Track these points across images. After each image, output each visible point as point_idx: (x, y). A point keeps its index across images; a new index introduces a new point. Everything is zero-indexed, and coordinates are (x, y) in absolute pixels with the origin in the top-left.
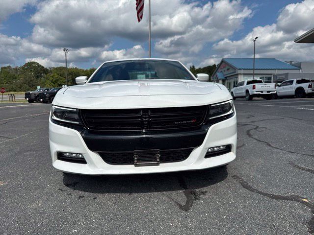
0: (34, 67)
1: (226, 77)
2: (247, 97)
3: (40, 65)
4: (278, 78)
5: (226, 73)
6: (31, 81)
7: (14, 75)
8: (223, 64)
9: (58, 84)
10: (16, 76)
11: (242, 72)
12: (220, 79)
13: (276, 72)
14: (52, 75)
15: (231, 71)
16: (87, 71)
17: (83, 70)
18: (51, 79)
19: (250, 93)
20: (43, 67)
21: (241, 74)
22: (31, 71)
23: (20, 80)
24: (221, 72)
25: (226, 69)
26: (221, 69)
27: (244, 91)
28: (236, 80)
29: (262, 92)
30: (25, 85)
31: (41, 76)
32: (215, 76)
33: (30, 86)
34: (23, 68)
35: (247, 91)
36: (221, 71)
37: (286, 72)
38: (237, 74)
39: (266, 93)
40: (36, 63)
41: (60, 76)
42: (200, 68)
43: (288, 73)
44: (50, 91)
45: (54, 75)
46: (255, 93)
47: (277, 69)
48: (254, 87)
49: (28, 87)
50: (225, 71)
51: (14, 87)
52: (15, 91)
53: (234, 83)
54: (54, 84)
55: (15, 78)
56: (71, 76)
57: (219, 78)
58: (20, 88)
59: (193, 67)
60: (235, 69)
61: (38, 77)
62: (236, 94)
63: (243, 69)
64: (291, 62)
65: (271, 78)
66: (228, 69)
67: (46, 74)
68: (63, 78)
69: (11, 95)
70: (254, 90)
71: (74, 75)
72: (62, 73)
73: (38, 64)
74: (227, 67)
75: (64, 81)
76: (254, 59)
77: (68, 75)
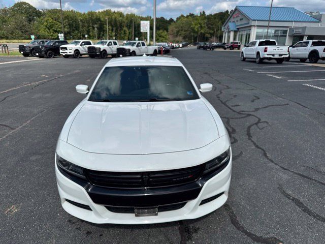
0: (25, 8)
1: (238, 29)
2: (258, 60)
3: (32, 7)
4: (294, 32)
5: (239, 23)
6: (23, 26)
7: (4, 18)
8: (236, 12)
9: (53, 30)
10: (6, 18)
11: (256, 23)
12: (232, 31)
13: (293, 25)
14: (46, 19)
15: (244, 21)
16: (84, 14)
17: (80, 14)
18: (45, 23)
19: (261, 57)
20: (35, 9)
21: (254, 26)
22: (22, 13)
23: (11, 25)
24: (234, 22)
25: (239, 19)
26: (234, 18)
27: (255, 53)
28: (248, 32)
29: (273, 55)
30: (17, 30)
31: (33, 20)
32: (226, 27)
33: (22, 32)
34: (12, 9)
35: (258, 53)
36: (233, 20)
37: (304, 25)
38: (251, 26)
39: (278, 57)
40: (27, 3)
41: (55, 20)
42: (211, 15)
43: (306, 27)
44: (46, 44)
45: (48, 20)
46: (267, 56)
47: (295, 22)
48: (266, 50)
49: (20, 33)
50: (237, 21)
51: (5, 34)
52: (7, 38)
53: (247, 35)
54: (49, 29)
55: (5, 21)
56: (67, 20)
57: (231, 29)
58: (12, 33)
59: (204, 12)
60: (248, 19)
61: (30, 21)
62: (246, 54)
63: (258, 20)
64: (311, 12)
65: (287, 31)
66: (241, 19)
67: (39, 17)
68: (59, 23)
69: (4, 45)
70: (266, 53)
71: (70, 19)
72: (56, 16)
73: (29, 5)
74: (241, 17)
75: (60, 27)
76: (271, 7)
77: (64, 20)
